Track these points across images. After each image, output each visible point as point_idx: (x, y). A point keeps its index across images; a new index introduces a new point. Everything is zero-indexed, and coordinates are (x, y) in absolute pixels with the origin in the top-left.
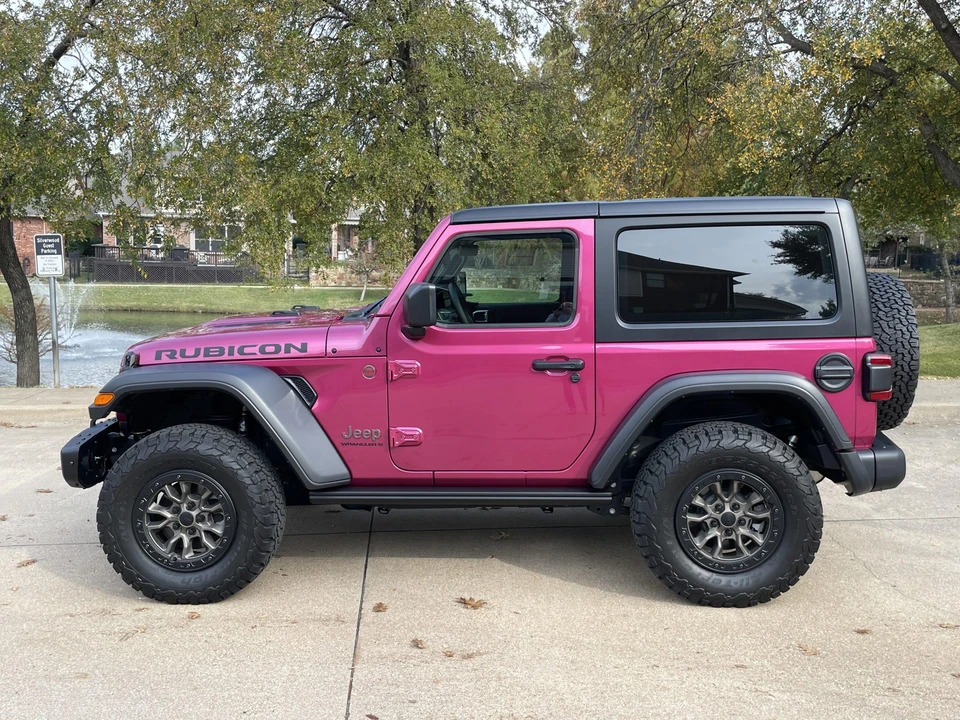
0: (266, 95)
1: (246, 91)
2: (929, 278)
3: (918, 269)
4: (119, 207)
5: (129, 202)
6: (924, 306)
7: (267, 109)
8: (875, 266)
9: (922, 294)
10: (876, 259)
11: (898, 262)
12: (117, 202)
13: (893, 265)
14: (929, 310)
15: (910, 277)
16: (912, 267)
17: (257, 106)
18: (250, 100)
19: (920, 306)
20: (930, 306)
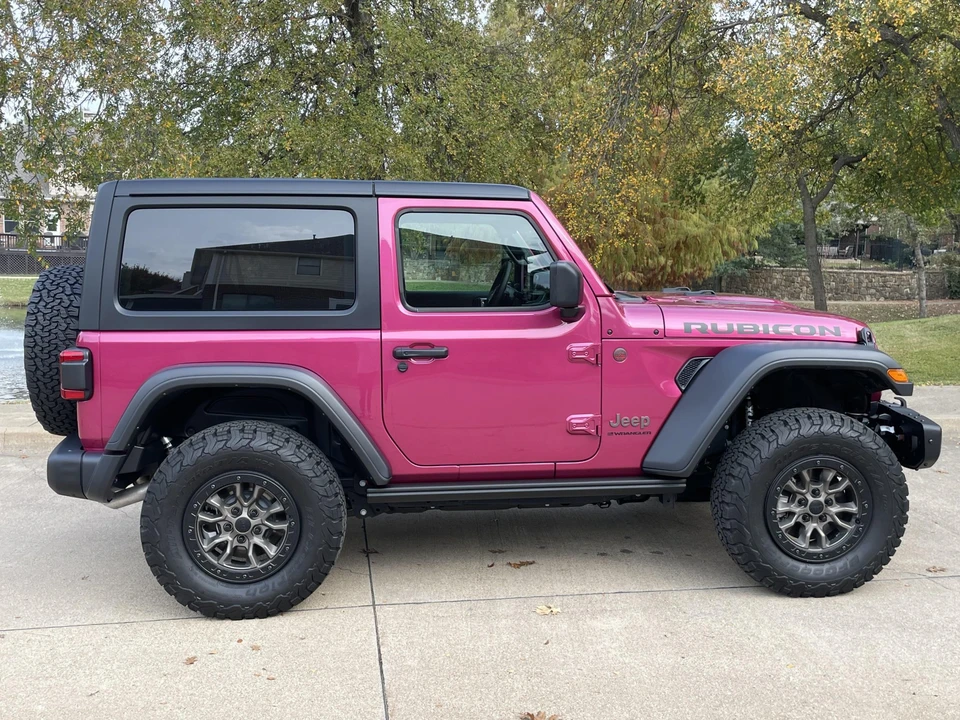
0: (186, 57)
1: (162, 53)
2: (891, 269)
3: (878, 260)
4: (14, 182)
5: (26, 177)
6: (886, 298)
7: (187, 73)
8: (835, 257)
9: (884, 286)
10: (836, 249)
11: (858, 253)
12: (12, 177)
13: (854, 256)
14: (891, 302)
15: (872, 267)
16: (871, 258)
17: (175, 70)
18: (168, 64)
19: (882, 299)
20: (892, 299)
